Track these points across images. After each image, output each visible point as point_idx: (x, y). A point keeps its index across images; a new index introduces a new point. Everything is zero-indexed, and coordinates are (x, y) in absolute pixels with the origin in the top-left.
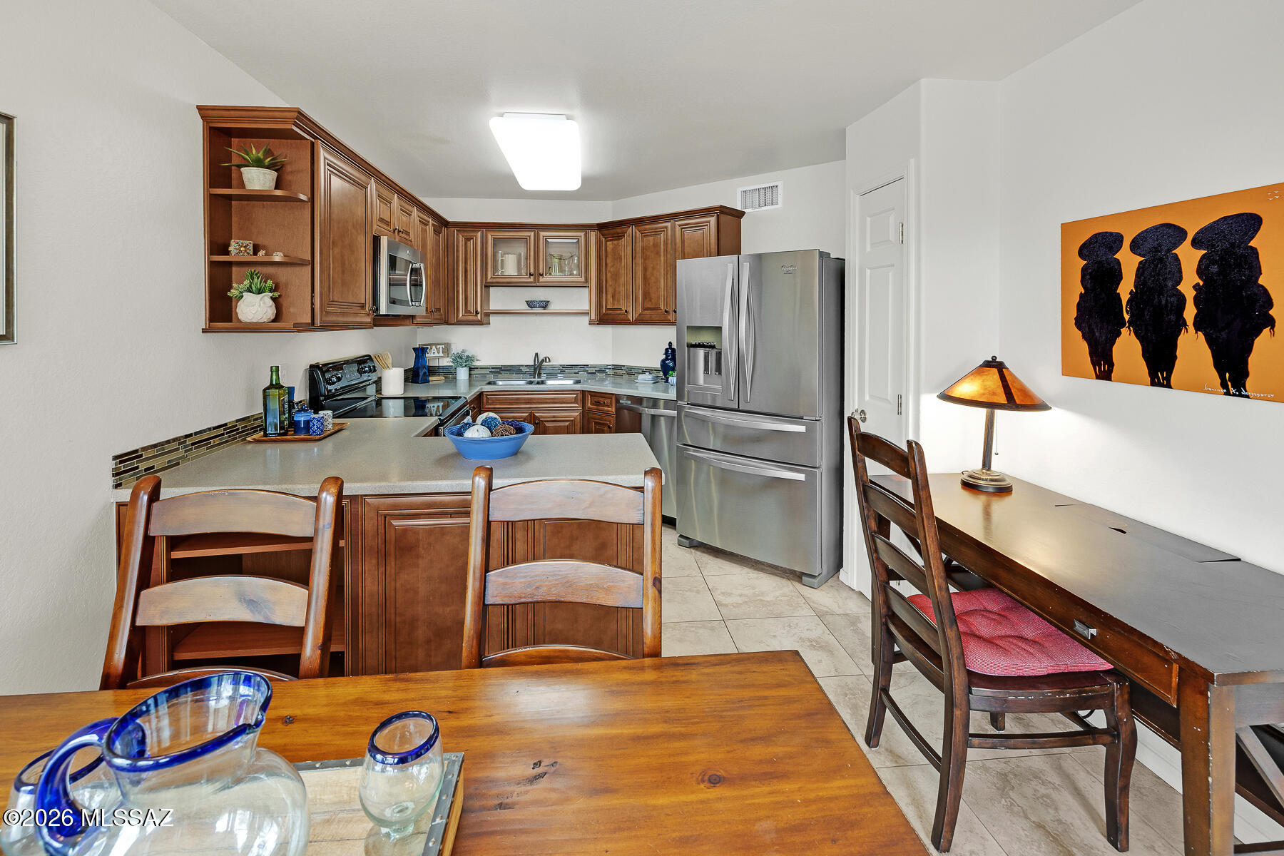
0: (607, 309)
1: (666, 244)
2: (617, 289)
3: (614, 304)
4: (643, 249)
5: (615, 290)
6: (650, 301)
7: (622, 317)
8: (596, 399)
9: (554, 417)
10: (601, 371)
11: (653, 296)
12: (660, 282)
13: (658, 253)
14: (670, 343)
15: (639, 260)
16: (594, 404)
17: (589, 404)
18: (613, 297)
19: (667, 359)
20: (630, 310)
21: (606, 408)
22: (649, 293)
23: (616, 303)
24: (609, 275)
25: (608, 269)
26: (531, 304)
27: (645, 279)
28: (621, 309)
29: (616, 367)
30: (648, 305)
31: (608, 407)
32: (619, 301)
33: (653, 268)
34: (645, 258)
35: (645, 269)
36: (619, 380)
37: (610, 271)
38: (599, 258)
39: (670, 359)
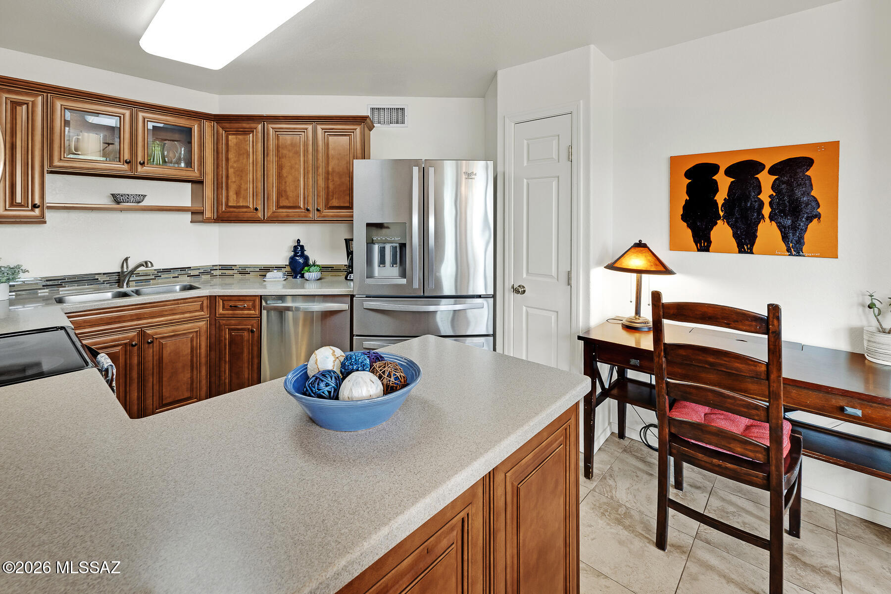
0: (227, 206)
1: (306, 145)
2: (242, 186)
3: (238, 201)
4: (278, 147)
5: (240, 187)
6: (287, 199)
7: (250, 215)
8: (232, 303)
9: (173, 331)
10: (206, 272)
11: (290, 194)
12: (299, 181)
13: (297, 153)
14: (299, 240)
15: (272, 157)
16: (227, 310)
17: (221, 311)
18: (238, 194)
19: (295, 255)
20: (260, 207)
21: (246, 312)
22: (285, 191)
23: (241, 200)
24: (231, 171)
25: (230, 164)
26: (117, 199)
27: (280, 176)
28: (248, 207)
29: (224, 268)
30: (284, 203)
31: (249, 309)
32: (245, 198)
33: (291, 168)
34: (279, 156)
35: (280, 168)
36: (228, 280)
37: (232, 167)
38: (217, 152)
39: (298, 256)
